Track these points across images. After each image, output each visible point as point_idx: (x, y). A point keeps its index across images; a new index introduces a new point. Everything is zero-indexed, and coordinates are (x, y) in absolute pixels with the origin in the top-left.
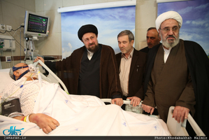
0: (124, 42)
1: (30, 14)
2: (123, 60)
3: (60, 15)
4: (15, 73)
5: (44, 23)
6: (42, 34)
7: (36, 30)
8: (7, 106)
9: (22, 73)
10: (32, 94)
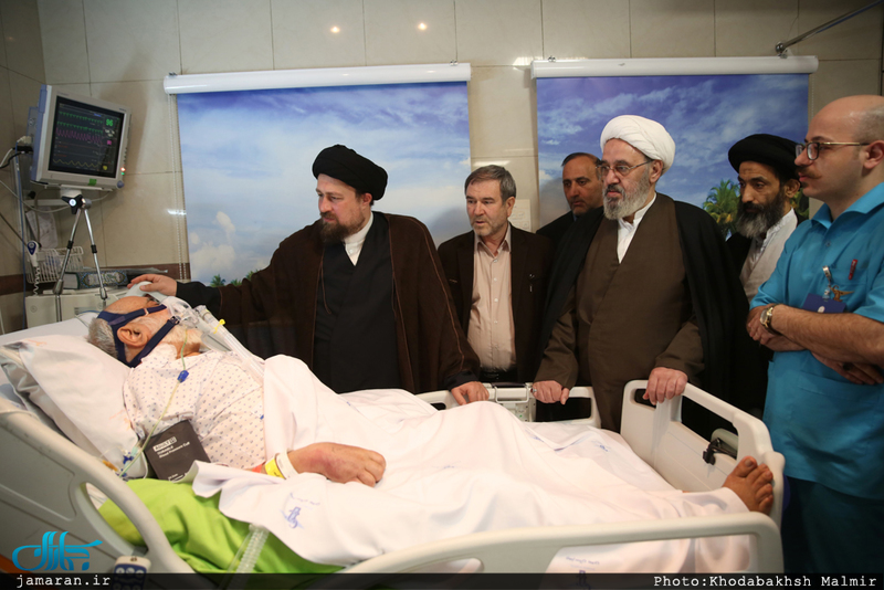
0: (486, 201)
1: (60, 100)
2: (481, 260)
3: (171, 105)
4: (122, 335)
5: (110, 133)
6: (101, 180)
7: (78, 164)
8: (163, 448)
9: (155, 330)
10: (237, 395)
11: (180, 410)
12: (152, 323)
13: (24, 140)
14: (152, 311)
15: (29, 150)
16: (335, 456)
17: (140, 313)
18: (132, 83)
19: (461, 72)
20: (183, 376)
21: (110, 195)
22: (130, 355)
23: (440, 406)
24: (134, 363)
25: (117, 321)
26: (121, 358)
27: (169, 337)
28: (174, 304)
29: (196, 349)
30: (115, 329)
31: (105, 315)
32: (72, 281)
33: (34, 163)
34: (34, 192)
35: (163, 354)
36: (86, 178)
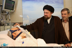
4: (13, 34)
5: (13, 4)
6: (11, 11)
7: (8, 8)
9: (18, 34)
12: (18, 32)
13: (2, 5)
14: (18, 30)
15: (2, 6)
17: (16, 30)
20: (23, 43)
21: (13, 13)
22: (14, 38)
24: (15, 39)
25: (12, 32)
26: (13, 38)
27: (21, 35)
28: (22, 29)
29: (25, 37)
30: (12, 33)
31: (11, 31)
33: (3, 8)
34: (3, 12)
35: (19, 38)
36: (10, 10)
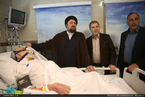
1: (12, 9)
3: (34, 11)
5: (23, 16)
6: (21, 25)
7: (16, 22)
8: (21, 82)
9: (23, 55)
10: (39, 70)
11: (26, 73)
12: (23, 53)
13: (6, 17)
14: (23, 50)
15: (7, 19)
16: (58, 87)
17: (21, 51)
18: (27, 7)
19: (90, 3)
20: (28, 65)
22: (18, 60)
23: (84, 71)
32: (14, 44)
33: (8, 22)
34: (9, 27)
35: (25, 60)
36: (18, 24)
